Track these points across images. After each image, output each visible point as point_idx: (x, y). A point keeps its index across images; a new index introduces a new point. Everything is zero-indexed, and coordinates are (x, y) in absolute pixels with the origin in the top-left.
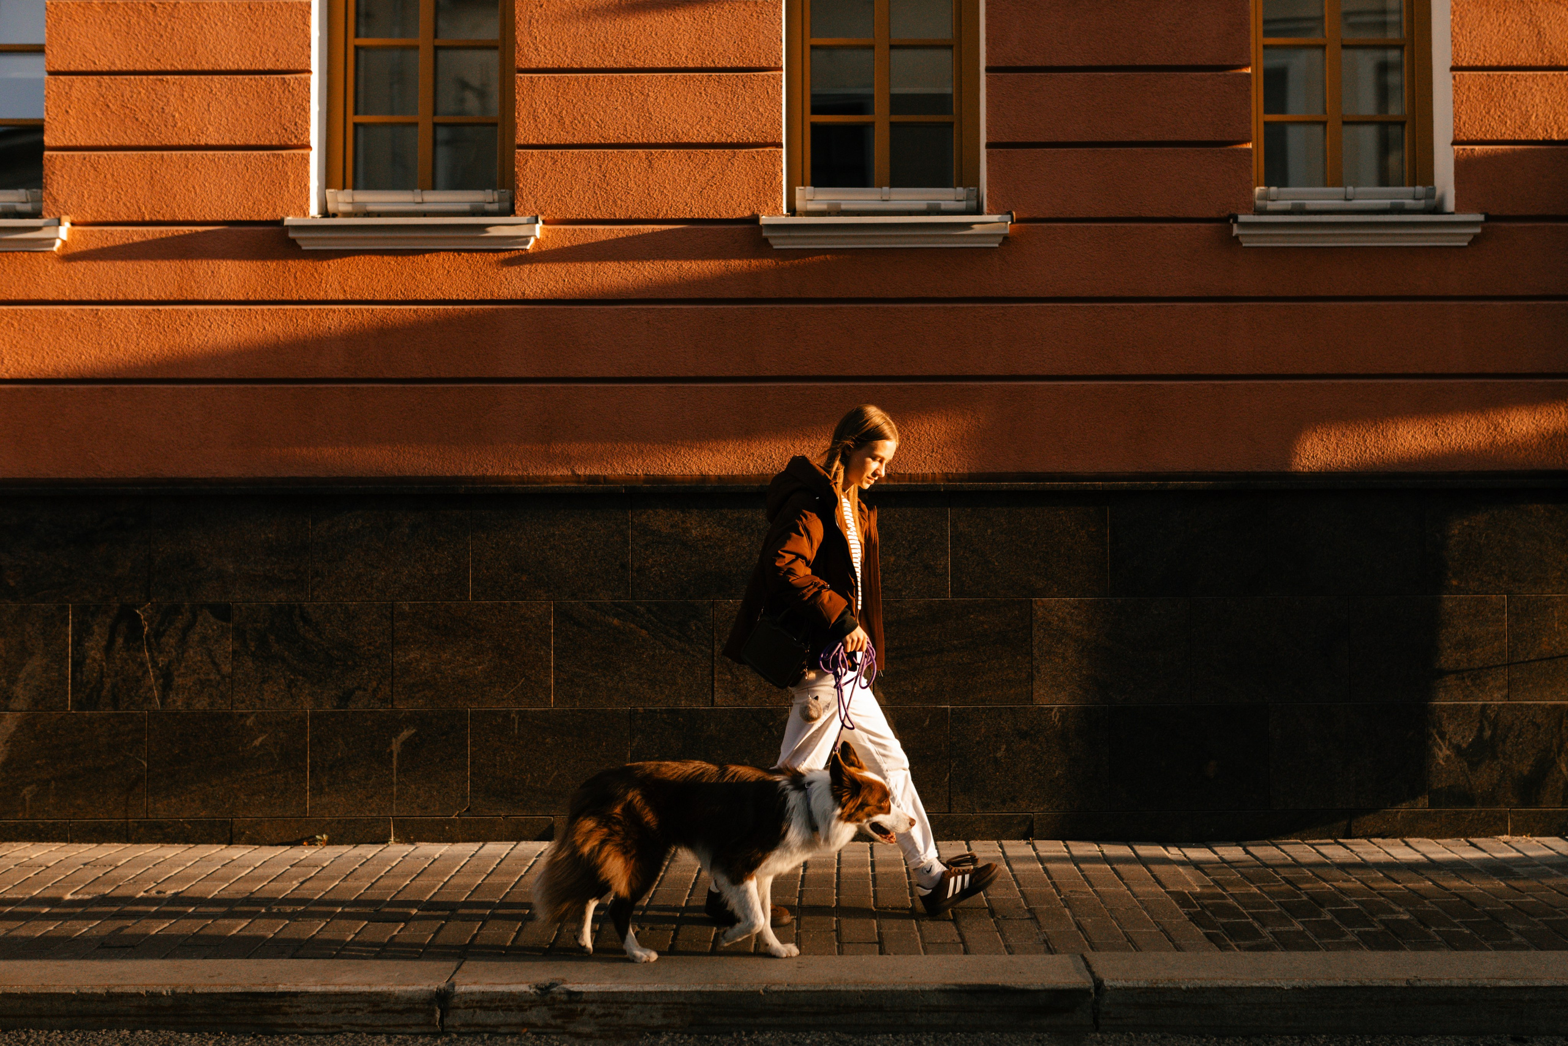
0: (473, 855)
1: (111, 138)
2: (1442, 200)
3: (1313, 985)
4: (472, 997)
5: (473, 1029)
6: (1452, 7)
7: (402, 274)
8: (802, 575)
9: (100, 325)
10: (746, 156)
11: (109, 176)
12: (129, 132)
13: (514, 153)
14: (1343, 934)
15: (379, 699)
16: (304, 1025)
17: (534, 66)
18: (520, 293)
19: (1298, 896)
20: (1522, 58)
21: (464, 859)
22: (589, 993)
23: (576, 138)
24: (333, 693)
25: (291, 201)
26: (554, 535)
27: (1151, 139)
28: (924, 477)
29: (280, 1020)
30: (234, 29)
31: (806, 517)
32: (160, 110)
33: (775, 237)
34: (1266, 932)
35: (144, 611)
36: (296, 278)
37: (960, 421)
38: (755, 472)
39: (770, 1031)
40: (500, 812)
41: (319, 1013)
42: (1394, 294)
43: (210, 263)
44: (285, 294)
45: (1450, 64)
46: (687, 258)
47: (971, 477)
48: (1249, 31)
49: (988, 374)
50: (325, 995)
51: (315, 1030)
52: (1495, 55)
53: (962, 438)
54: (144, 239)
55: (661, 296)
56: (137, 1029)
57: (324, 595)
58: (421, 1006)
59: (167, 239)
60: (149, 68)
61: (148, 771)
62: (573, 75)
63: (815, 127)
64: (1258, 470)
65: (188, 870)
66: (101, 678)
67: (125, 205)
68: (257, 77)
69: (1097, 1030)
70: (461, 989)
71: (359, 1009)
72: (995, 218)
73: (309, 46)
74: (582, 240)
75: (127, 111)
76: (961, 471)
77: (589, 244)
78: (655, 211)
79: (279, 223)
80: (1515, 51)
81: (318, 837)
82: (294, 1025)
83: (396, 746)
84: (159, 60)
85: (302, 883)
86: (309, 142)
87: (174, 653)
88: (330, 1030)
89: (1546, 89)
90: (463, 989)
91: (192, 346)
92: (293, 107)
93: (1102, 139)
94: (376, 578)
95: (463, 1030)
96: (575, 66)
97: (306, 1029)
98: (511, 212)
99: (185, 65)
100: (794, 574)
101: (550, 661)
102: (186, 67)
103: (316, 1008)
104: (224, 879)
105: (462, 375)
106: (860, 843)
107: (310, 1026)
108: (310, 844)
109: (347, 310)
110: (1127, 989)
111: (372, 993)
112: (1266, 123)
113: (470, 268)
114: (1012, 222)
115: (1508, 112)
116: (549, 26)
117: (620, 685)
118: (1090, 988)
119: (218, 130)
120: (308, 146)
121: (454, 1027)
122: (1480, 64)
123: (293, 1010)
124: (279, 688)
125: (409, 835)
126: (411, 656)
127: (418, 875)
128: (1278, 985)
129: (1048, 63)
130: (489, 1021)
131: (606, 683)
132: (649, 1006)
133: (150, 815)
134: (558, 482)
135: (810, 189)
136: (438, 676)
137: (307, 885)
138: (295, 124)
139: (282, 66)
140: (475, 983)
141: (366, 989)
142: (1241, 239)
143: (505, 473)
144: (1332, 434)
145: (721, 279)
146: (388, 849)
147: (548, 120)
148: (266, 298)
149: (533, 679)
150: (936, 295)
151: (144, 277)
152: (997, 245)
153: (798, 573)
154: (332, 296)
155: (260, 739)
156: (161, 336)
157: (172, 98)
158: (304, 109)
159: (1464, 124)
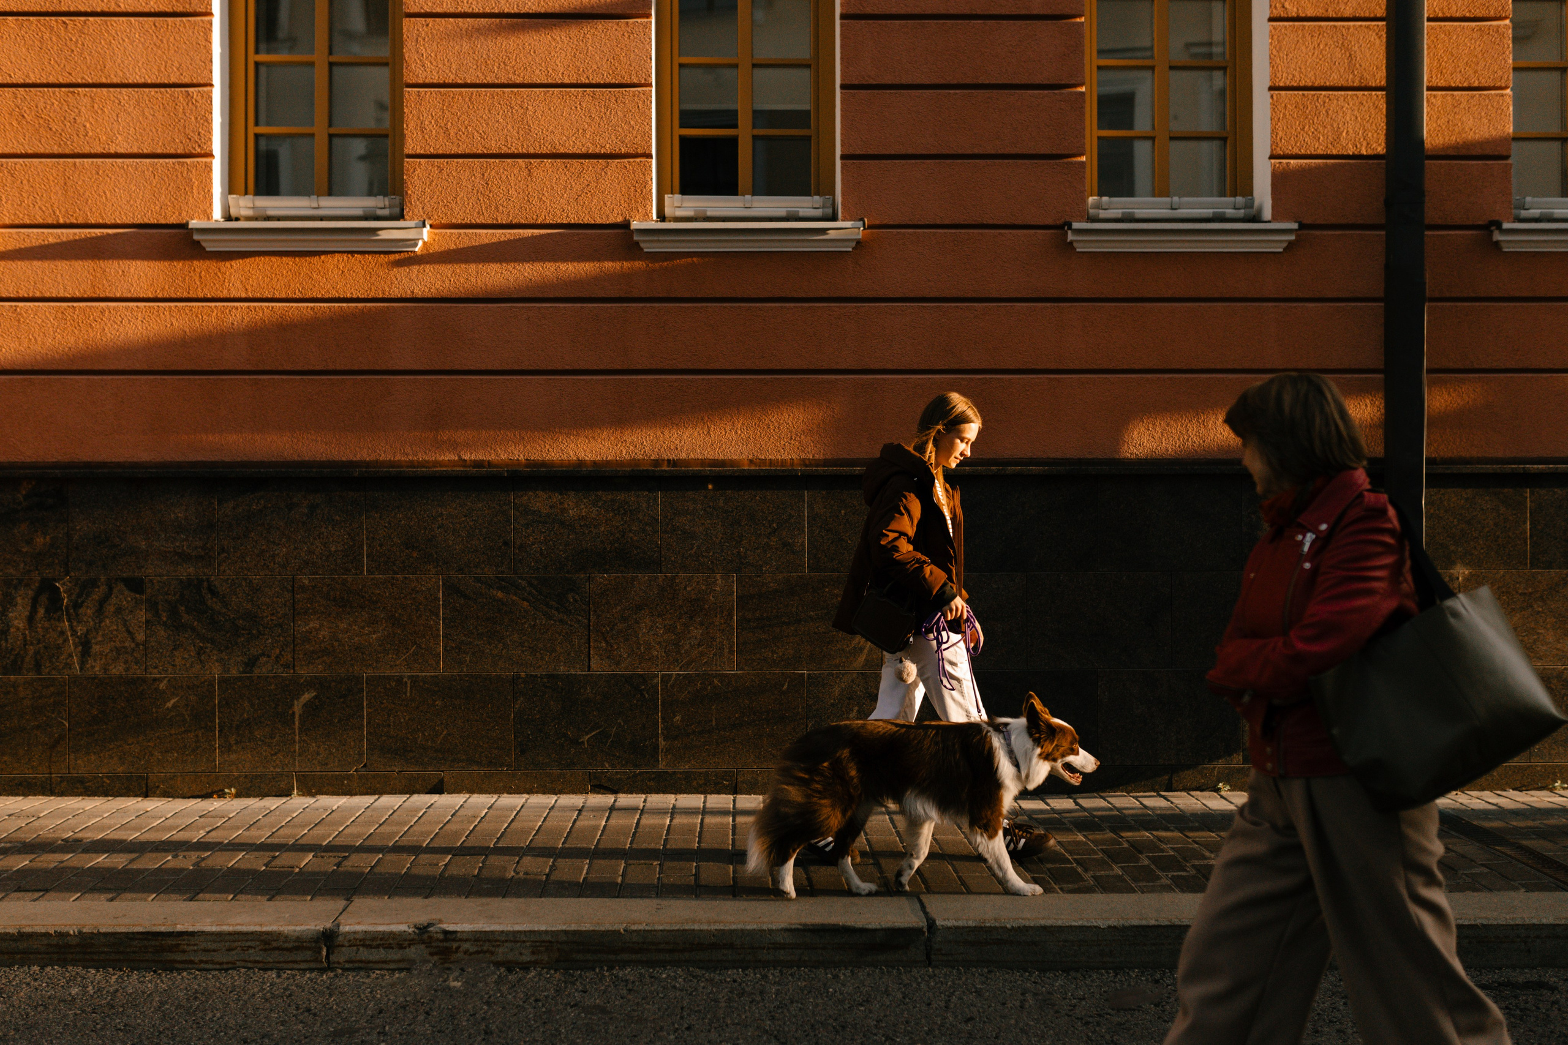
0: (368, 807)
1: (26, 147)
2: (1260, 210)
3: (1126, 924)
4: (357, 936)
5: (356, 965)
6: (1271, 31)
7: (300, 274)
8: (904, 551)
9: (19, 321)
10: (619, 166)
11: (25, 182)
12: (43, 140)
13: (403, 162)
14: (1158, 878)
15: (282, 665)
16: (201, 962)
17: (421, 81)
18: (409, 292)
19: (1120, 843)
20: (1334, 79)
21: (359, 810)
22: (463, 932)
23: (461, 148)
24: (239, 659)
25: (196, 206)
26: (441, 515)
27: (993, 152)
28: (783, 462)
29: (179, 957)
30: (140, 46)
31: (906, 498)
32: (72, 121)
33: (645, 241)
34: (1087, 876)
35: (64, 584)
36: (201, 277)
37: (817, 411)
38: (627, 457)
39: (629, 966)
40: (393, 768)
41: (214, 951)
42: (1216, 296)
43: (121, 263)
44: (191, 292)
45: (1268, 84)
46: (564, 260)
47: (826, 463)
48: (1083, 52)
49: (843, 368)
50: (219, 934)
51: (210, 966)
52: (1310, 76)
53: (818, 426)
54: (59, 241)
55: (540, 295)
56: (46, 965)
57: (230, 569)
58: (308, 945)
59: (81, 240)
60: (61, 81)
61: (69, 730)
62: (458, 90)
63: (683, 140)
64: (1089, 456)
65: (105, 821)
66: (25, 645)
67: (40, 208)
68: (163, 90)
69: (930, 965)
70: (345, 928)
71: (250, 947)
72: (848, 224)
73: (211, 61)
74: (466, 243)
75: (41, 121)
76: (817, 457)
77: (473, 247)
78: (535, 217)
79: (184, 226)
80: (1328, 72)
81: (226, 790)
82: (192, 962)
83: (297, 708)
84: (70, 74)
85: (208, 832)
86: (212, 151)
87: (92, 623)
88: (225, 966)
89: (1356, 108)
90: (347, 929)
91: (104, 339)
92: (196, 118)
93: (948, 152)
94: (278, 555)
95: (347, 966)
96: (459, 81)
97: (203, 965)
98: (401, 217)
99: (95, 78)
100: (898, 551)
101: (438, 630)
102: (96, 80)
103: (211, 946)
104: (136, 829)
105: (356, 368)
106: (724, 796)
107: (206, 962)
108: (219, 797)
109: (248, 307)
110: (957, 928)
111: (263, 932)
112: (1099, 138)
113: (363, 269)
114: (865, 229)
115: (1321, 129)
116: (435, 44)
117: (504, 652)
118: (923, 927)
119: (126, 140)
120: (210, 155)
121: (339, 963)
122: (1295, 84)
123: (191, 948)
124: (190, 655)
125: (311, 788)
126: (311, 625)
127: (316, 825)
128: (1095, 924)
129: (897, 81)
130: (371, 958)
131: (491, 650)
132: (519, 944)
133: (72, 771)
134: (446, 466)
135: (678, 196)
136: (336, 644)
137: (213, 834)
138: (199, 134)
139: (186, 80)
140: (359, 923)
141: (258, 929)
142: (1075, 245)
143: (396, 459)
144: (1157, 424)
145: (596, 280)
146: (291, 801)
147: (434, 132)
148: (173, 295)
149: (423, 646)
150: (795, 295)
151: (59, 276)
152: (850, 249)
153: (901, 549)
154: (234, 294)
155: (172, 701)
156: (76, 331)
157: (83, 109)
158: (207, 120)
159: (1281, 139)
